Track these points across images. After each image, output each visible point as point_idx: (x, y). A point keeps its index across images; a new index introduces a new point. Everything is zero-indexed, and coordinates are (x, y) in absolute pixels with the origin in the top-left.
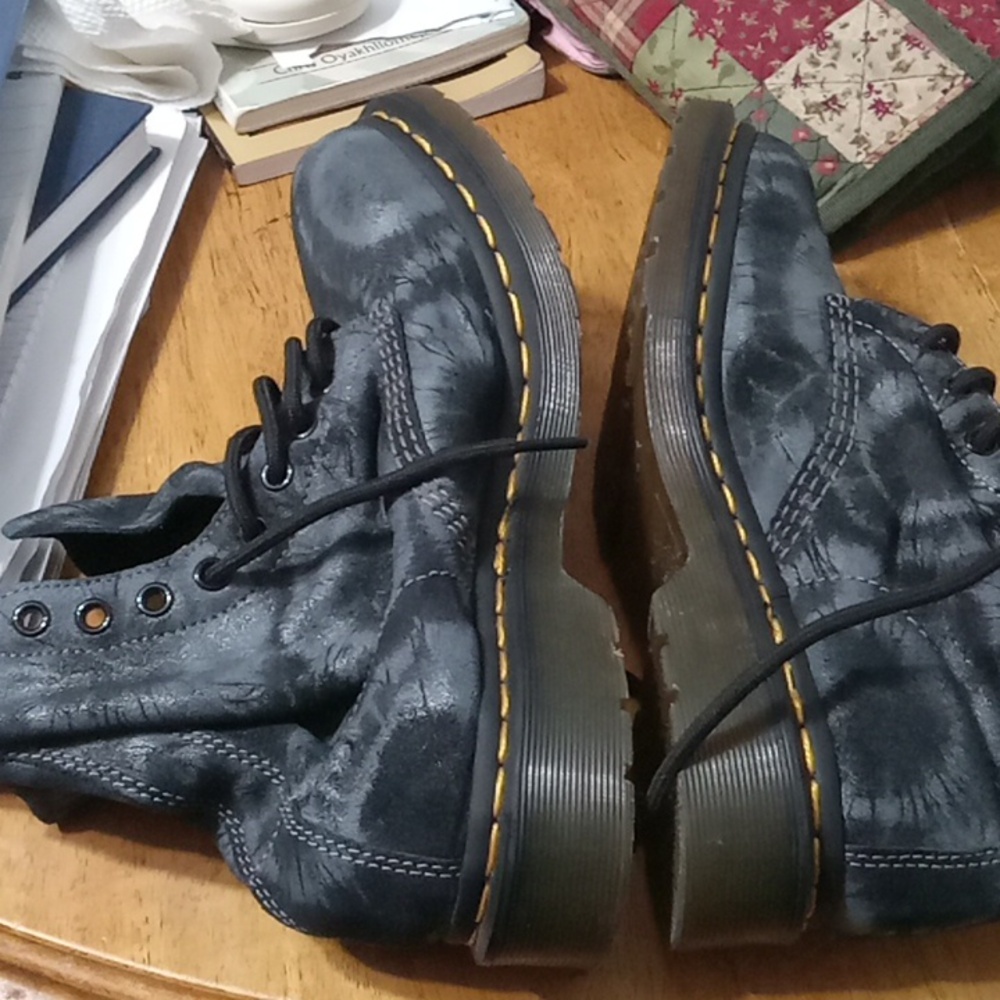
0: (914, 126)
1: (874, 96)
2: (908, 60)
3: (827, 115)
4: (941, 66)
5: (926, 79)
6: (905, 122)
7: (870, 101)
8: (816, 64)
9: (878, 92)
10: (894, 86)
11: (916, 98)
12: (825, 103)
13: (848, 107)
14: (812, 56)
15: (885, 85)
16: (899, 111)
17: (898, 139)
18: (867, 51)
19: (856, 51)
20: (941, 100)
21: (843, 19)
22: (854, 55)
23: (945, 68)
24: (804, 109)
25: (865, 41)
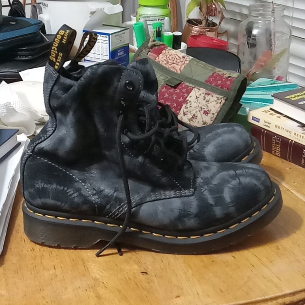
0: (216, 114)
1: (203, 110)
2: (209, 99)
3: (194, 120)
4: (217, 97)
5: (214, 102)
6: (213, 114)
7: (202, 112)
8: (187, 108)
9: (204, 109)
10: (207, 106)
11: (214, 107)
12: (192, 117)
13: (198, 116)
14: (185, 106)
15: (205, 106)
16: (211, 112)
17: (213, 119)
18: (198, 100)
19: (195, 101)
20: (220, 105)
21: (190, 95)
22: (195, 102)
23: (218, 97)
24: (188, 121)
25: (197, 98)
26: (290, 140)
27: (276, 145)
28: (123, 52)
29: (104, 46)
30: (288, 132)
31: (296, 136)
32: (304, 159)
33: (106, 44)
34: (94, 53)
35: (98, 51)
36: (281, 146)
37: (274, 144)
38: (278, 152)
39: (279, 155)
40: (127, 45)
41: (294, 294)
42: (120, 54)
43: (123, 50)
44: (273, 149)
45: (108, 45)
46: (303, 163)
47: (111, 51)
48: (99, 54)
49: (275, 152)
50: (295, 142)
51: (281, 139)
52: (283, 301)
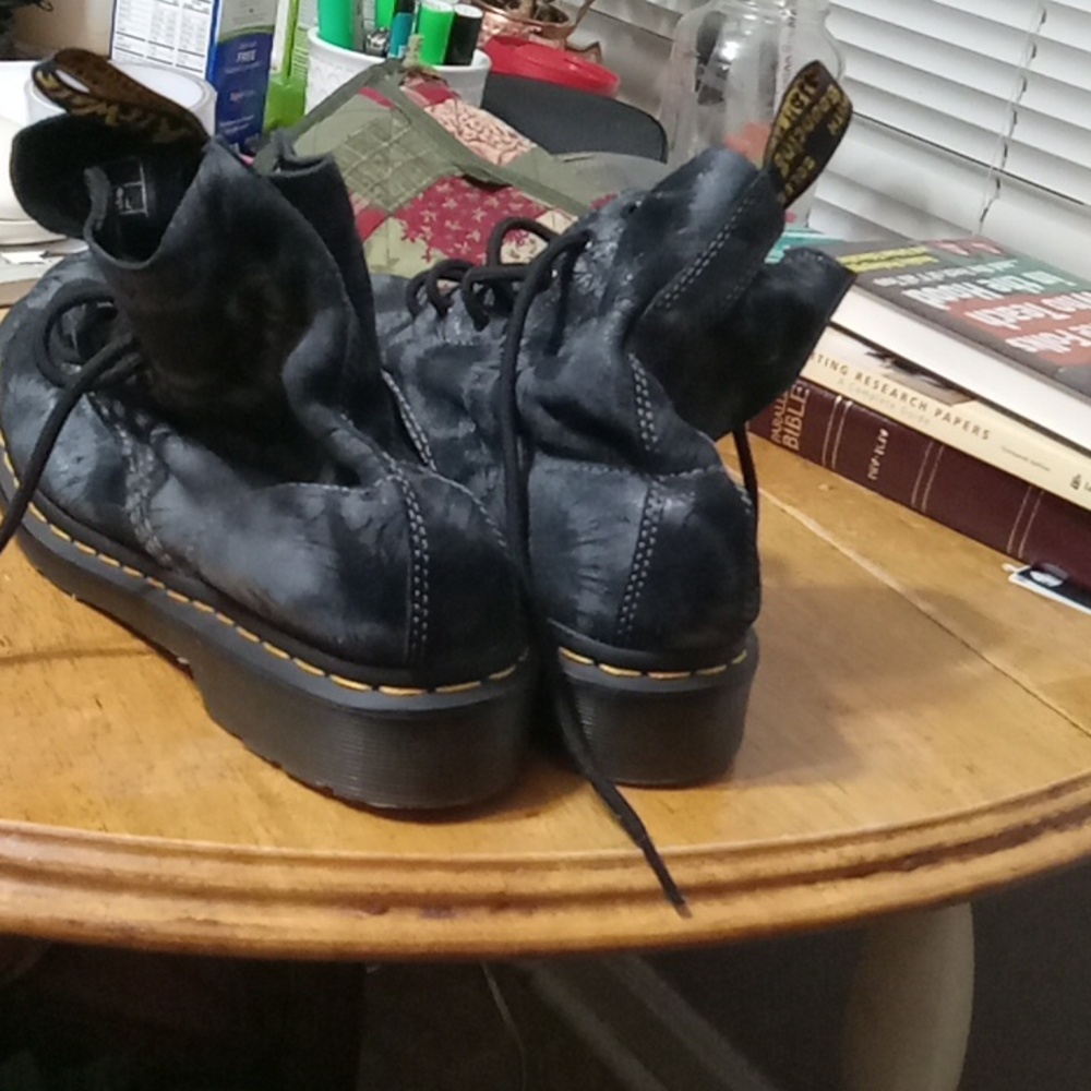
26: (837, 394)
27: (790, 410)
28: (253, 52)
29: (193, 21)
30: (835, 368)
31: (860, 384)
32: (878, 460)
33: (204, 15)
34: (151, 42)
35: (170, 36)
36: (806, 413)
37: (781, 405)
38: (791, 436)
39: (793, 443)
40: (269, 32)
41: (889, 833)
42: (244, 58)
43: (253, 44)
44: (776, 423)
45: (209, 18)
46: (873, 473)
47: (216, 40)
48: (172, 48)
49: (783, 433)
50: (855, 402)
51: (807, 392)
52: (859, 853)
